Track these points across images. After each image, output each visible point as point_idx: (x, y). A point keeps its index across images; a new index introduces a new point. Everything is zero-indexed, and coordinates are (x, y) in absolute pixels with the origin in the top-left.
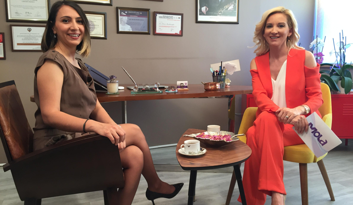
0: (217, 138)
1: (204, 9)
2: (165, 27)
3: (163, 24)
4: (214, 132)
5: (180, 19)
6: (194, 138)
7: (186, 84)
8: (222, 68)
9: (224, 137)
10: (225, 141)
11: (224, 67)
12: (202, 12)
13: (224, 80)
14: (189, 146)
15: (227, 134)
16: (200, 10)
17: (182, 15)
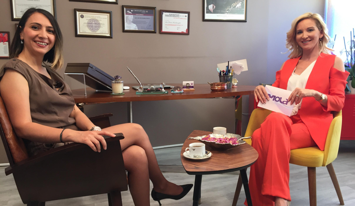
0: (222, 140)
1: (211, 7)
2: (171, 25)
3: (169, 22)
4: (220, 134)
5: (187, 18)
6: (200, 141)
7: (192, 84)
8: (229, 68)
9: (230, 140)
10: (231, 144)
11: (231, 67)
12: (209, 10)
13: (231, 80)
14: (194, 150)
15: (233, 137)
16: (207, 8)
17: (189, 13)
